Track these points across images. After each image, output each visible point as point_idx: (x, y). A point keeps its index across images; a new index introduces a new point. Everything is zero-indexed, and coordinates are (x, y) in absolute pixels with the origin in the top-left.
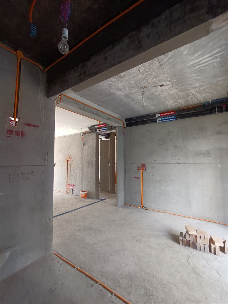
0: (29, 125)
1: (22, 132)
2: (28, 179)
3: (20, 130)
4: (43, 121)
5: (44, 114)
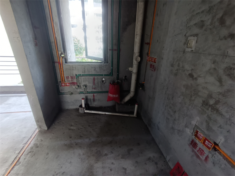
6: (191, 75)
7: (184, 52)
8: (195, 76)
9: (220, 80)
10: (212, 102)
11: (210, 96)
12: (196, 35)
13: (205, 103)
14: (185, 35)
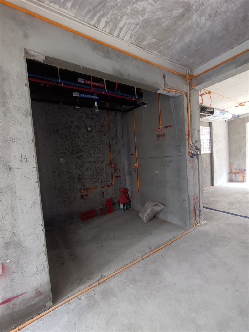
0: (166, 127)
1: (164, 133)
2: (169, 165)
3: (163, 133)
4: (175, 119)
5: (175, 112)
6: (69, 172)
7: (60, 164)
8: (70, 172)
9: (80, 170)
10: (81, 177)
11: (79, 176)
12: (64, 157)
13: (79, 179)
14: (57, 157)
